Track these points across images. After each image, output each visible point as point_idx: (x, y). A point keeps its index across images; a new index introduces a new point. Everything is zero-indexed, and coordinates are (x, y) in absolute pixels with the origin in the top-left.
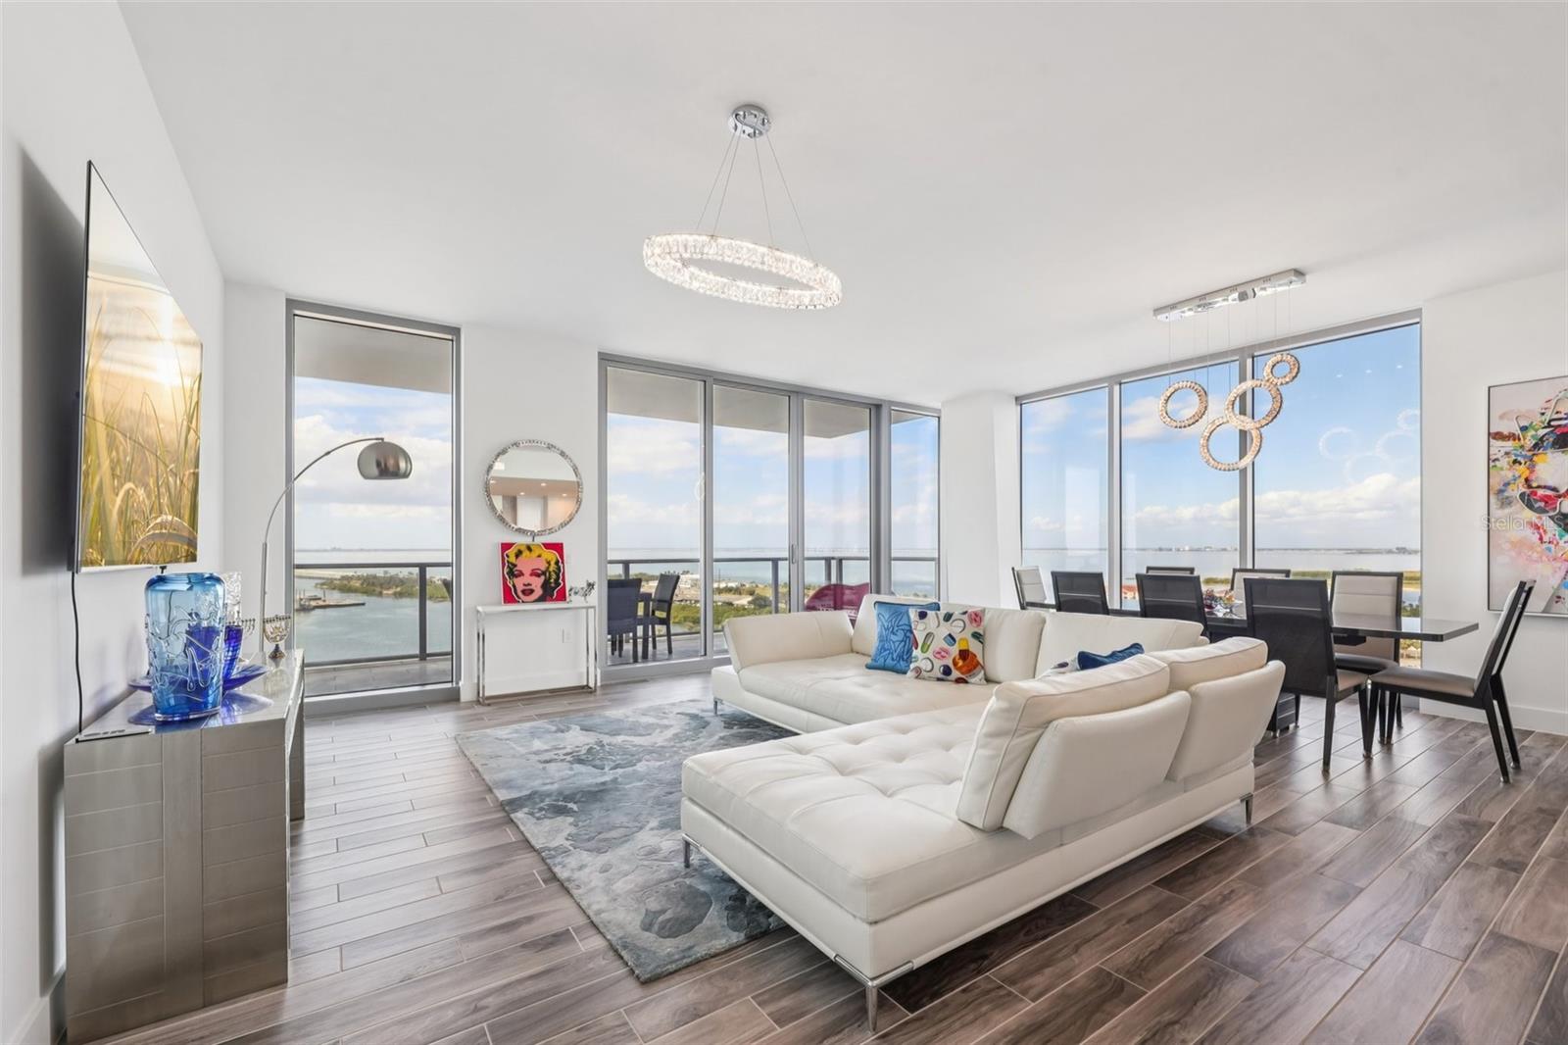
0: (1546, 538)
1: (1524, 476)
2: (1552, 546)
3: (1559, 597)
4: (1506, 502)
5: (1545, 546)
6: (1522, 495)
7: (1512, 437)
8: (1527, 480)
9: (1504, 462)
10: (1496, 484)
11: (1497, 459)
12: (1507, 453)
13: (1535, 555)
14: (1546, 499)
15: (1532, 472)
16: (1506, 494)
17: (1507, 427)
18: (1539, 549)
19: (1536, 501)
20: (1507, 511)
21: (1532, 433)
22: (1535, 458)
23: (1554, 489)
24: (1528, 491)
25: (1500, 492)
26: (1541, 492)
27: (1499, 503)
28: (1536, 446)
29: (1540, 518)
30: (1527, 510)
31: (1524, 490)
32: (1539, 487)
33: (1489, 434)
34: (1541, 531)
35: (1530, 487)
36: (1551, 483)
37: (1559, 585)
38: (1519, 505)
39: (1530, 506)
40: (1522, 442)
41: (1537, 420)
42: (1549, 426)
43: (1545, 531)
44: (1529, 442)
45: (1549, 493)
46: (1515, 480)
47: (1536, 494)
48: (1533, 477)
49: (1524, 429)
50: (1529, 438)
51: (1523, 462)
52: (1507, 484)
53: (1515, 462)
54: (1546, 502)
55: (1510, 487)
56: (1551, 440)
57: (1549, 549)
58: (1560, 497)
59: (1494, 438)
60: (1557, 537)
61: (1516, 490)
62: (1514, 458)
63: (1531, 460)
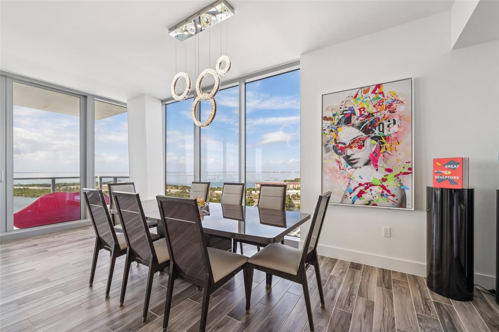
0: (342, 168)
1: (334, 138)
2: (344, 171)
3: (346, 196)
4: (328, 150)
5: (341, 171)
6: (334, 146)
7: (330, 119)
8: (335, 140)
9: (327, 131)
10: (325, 143)
11: (325, 130)
12: (328, 127)
13: (338, 176)
14: (342, 149)
15: (337, 136)
16: (328, 146)
17: (329, 114)
18: (339, 173)
19: (339, 150)
20: (328, 154)
21: (337, 117)
22: (338, 129)
23: (345, 144)
24: (336, 145)
25: (326, 145)
26: (340, 145)
27: (326, 151)
28: (338, 123)
29: (339, 158)
30: (335, 154)
31: (334, 144)
32: (339, 143)
33: (322, 117)
34: (340, 164)
35: (336, 143)
36: (343, 141)
37: (346, 190)
38: (332, 151)
39: (336, 152)
40: (334, 121)
41: (339, 111)
42: (343, 114)
43: (341, 164)
44: (336, 122)
45: (343, 146)
46: (331, 139)
47: (338, 146)
48: (337, 138)
49: (334, 115)
50: (336, 119)
51: (334, 131)
52: (328, 142)
53: (331, 131)
54: (342, 150)
55: (330, 143)
56: (344, 120)
57: (343, 173)
58: (346, 147)
59: (324, 120)
60: (346, 167)
61: (332, 144)
62: (331, 129)
63: (337, 130)
